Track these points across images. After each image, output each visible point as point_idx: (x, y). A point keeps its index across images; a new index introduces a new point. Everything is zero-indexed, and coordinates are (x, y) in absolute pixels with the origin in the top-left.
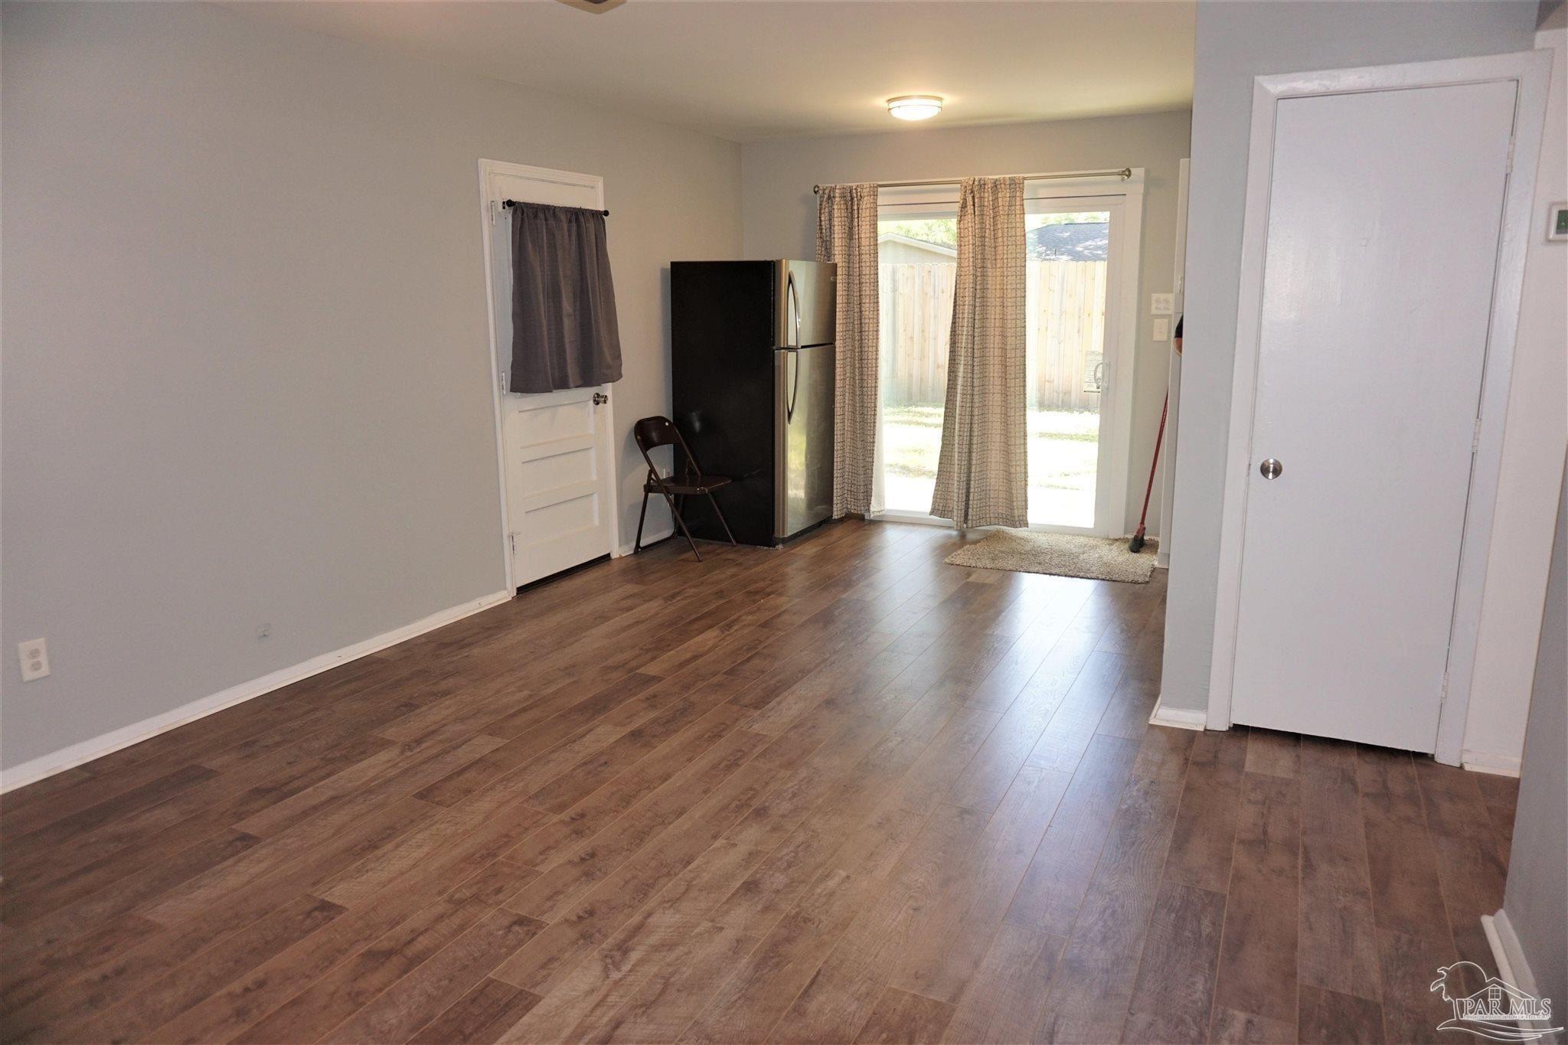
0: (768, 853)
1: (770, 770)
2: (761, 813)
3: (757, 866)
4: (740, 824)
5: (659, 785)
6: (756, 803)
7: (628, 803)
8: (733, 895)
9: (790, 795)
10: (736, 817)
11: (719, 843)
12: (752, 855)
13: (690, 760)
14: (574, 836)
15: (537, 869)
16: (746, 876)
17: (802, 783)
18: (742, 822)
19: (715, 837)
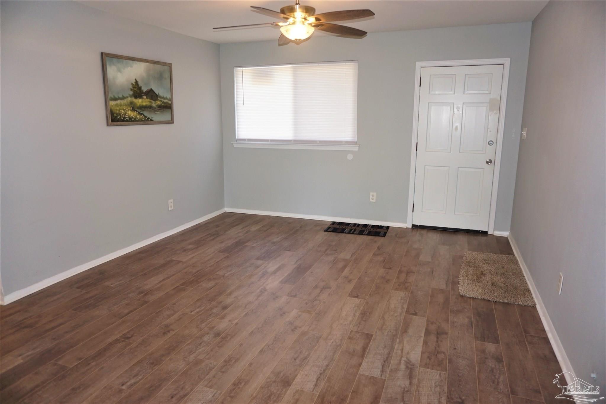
0: (217, 319)
1: (208, 359)
2: (217, 335)
3: (222, 314)
4: (227, 329)
5: (264, 347)
6: (218, 339)
7: (275, 337)
8: (231, 306)
9: (202, 344)
10: (228, 332)
11: (235, 322)
12: (223, 318)
13: (251, 364)
14: (292, 322)
15: (299, 310)
16: (226, 311)
17: (194, 351)
18: (226, 330)
19: (237, 324)
